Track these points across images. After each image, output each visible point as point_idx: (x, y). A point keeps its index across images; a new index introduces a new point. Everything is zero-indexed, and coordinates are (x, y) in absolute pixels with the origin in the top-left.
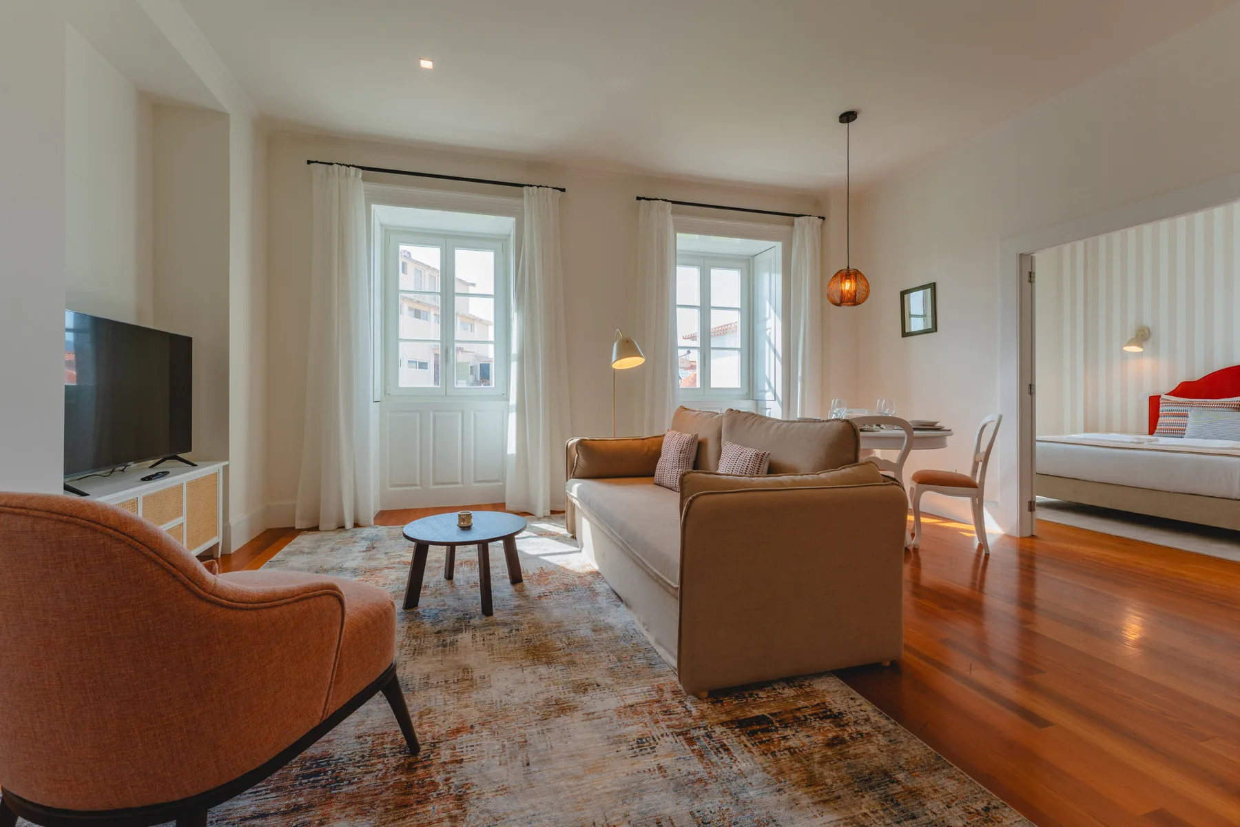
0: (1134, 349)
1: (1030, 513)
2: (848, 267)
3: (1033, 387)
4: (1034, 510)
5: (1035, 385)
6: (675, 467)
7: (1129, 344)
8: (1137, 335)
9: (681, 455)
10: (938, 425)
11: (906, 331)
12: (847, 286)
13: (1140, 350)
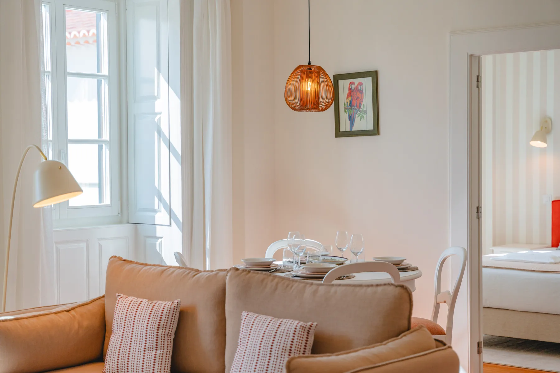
0: (539, 144)
1: (478, 355)
2: (310, 63)
3: (480, 209)
4: (482, 352)
5: (481, 207)
6: (151, 349)
7: (535, 138)
8: (542, 128)
9: (160, 331)
10: (405, 263)
11: (341, 130)
12: (309, 86)
13: (543, 145)
